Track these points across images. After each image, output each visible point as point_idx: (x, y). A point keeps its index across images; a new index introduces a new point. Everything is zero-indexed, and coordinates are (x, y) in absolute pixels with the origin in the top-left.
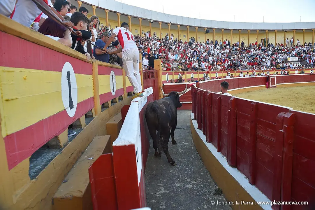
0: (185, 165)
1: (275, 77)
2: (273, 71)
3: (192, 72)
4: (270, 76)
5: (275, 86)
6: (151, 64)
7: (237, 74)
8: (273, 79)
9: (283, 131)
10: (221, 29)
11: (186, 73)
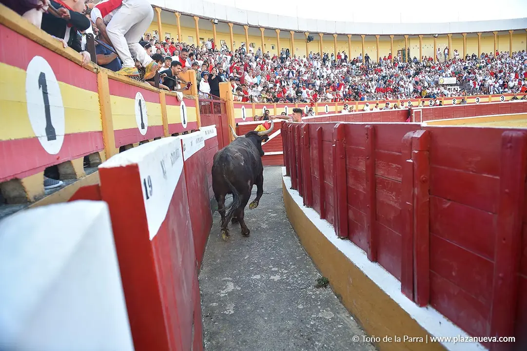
0: (270, 247)
1: (421, 110)
2: (418, 101)
3: (286, 105)
4: (412, 108)
6: (215, 91)
7: (361, 107)
8: (418, 113)
9: (412, 161)
10: (333, 34)
11: (275, 106)
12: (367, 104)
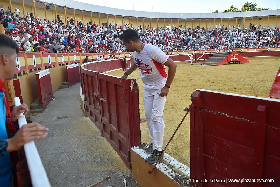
1: (130, 60)
4: (126, 58)
8: (128, 62)
10: (63, 7)
11: (41, 55)
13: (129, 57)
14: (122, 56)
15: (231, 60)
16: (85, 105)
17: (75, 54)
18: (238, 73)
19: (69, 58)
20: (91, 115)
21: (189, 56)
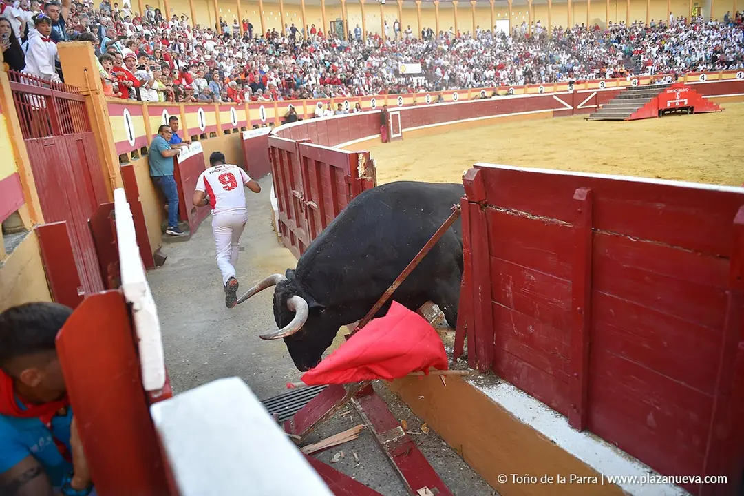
1: (398, 113)
2: (383, 98)
4: (389, 110)
5: (400, 135)
7: (310, 109)
8: (395, 117)
12: (321, 103)
13: (397, 106)
14: (380, 103)
15: (669, 105)
16: (279, 221)
17: (262, 104)
18: (679, 138)
19: (247, 115)
20: (293, 243)
21: (555, 97)
